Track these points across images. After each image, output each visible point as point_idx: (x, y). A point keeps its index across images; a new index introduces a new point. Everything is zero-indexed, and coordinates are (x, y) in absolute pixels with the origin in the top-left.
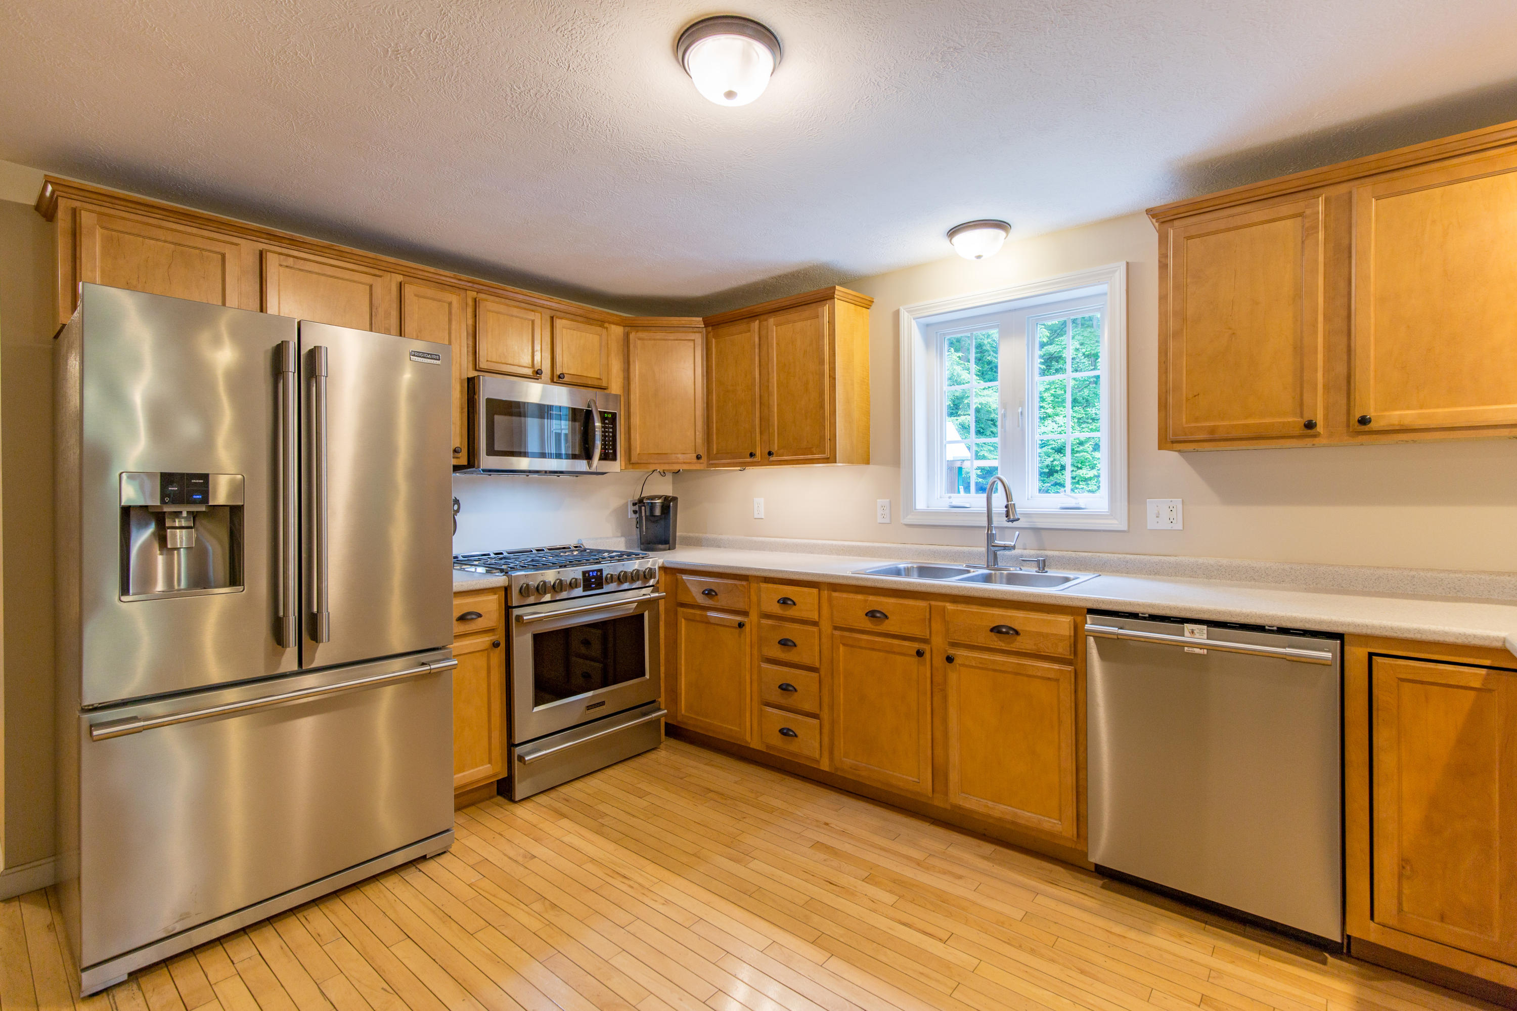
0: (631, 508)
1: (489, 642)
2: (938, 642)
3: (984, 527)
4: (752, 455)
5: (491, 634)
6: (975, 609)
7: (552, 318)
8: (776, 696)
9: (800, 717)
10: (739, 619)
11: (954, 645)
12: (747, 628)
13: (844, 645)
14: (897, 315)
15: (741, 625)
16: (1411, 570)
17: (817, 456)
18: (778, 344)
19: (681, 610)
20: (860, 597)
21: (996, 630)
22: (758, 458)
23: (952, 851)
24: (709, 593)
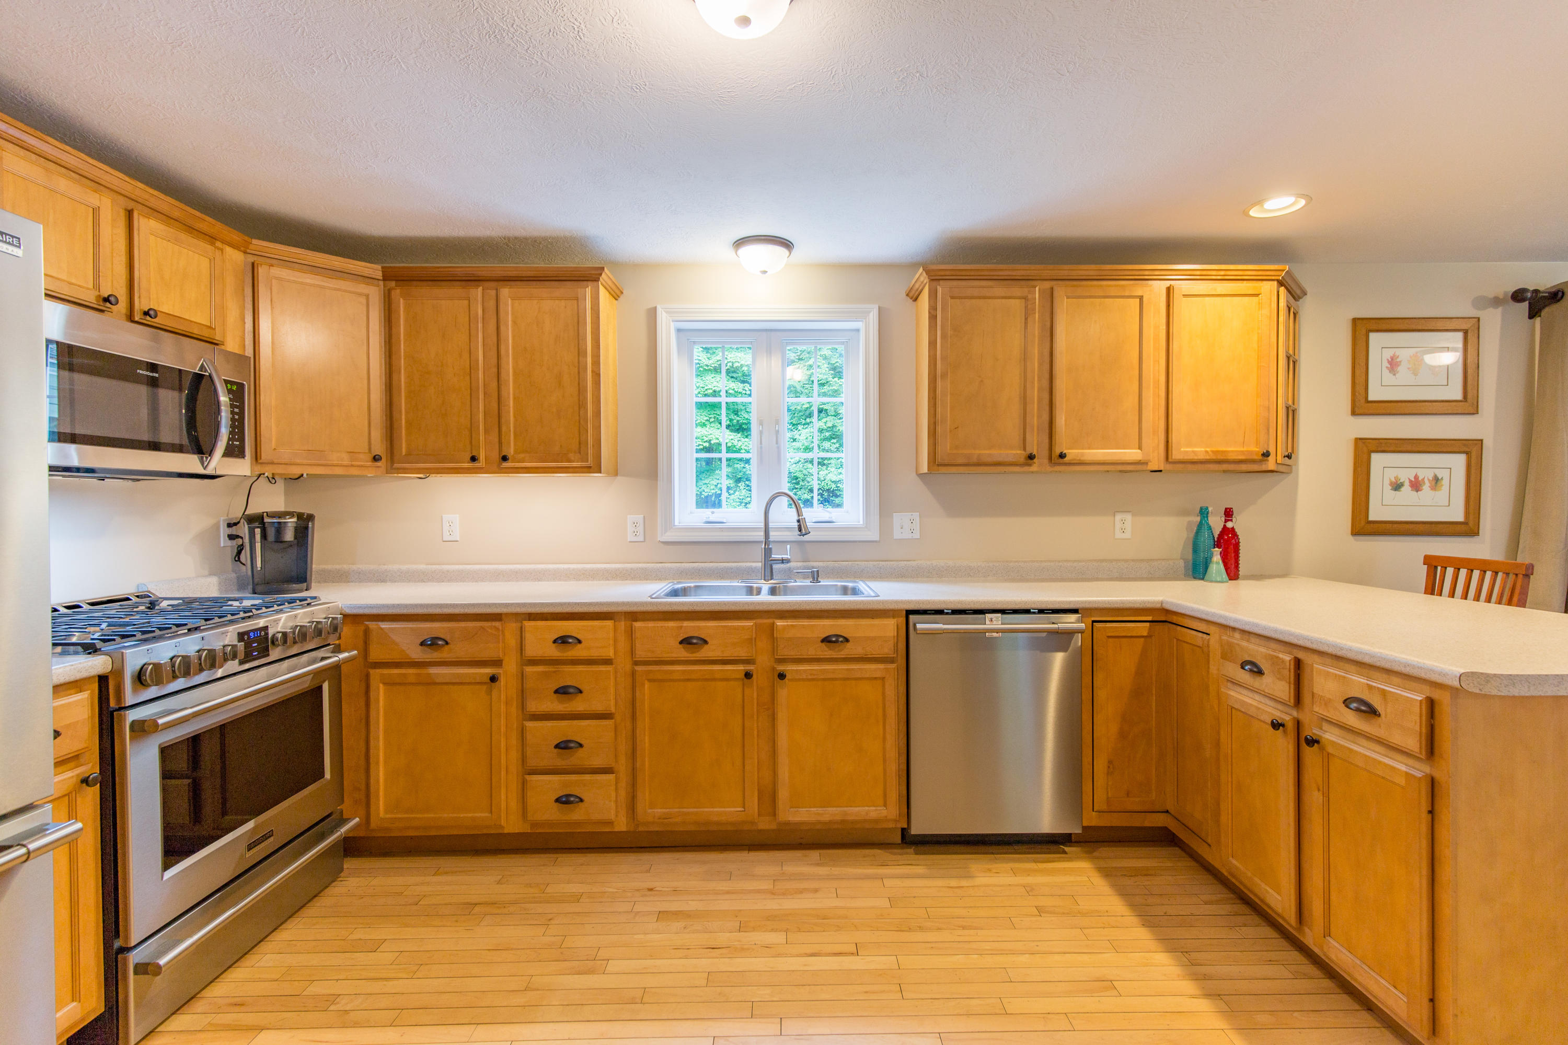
0: (224, 531)
1: (74, 779)
2: (764, 661)
4: (473, 459)
5: (72, 764)
6: (805, 622)
7: (130, 212)
8: (551, 758)
9: (587, 777)
10: (489, 671)
11: (781, 661)
12: (502, 681)
13: (650, 680)
14: (652, 314)
15: (493, 679)
17: (575, 464)
18: (514, 322)
19: (375, 674)
20: (671, 624)
21: (826, 640)
22: (482, 463)
24: (432, 643)
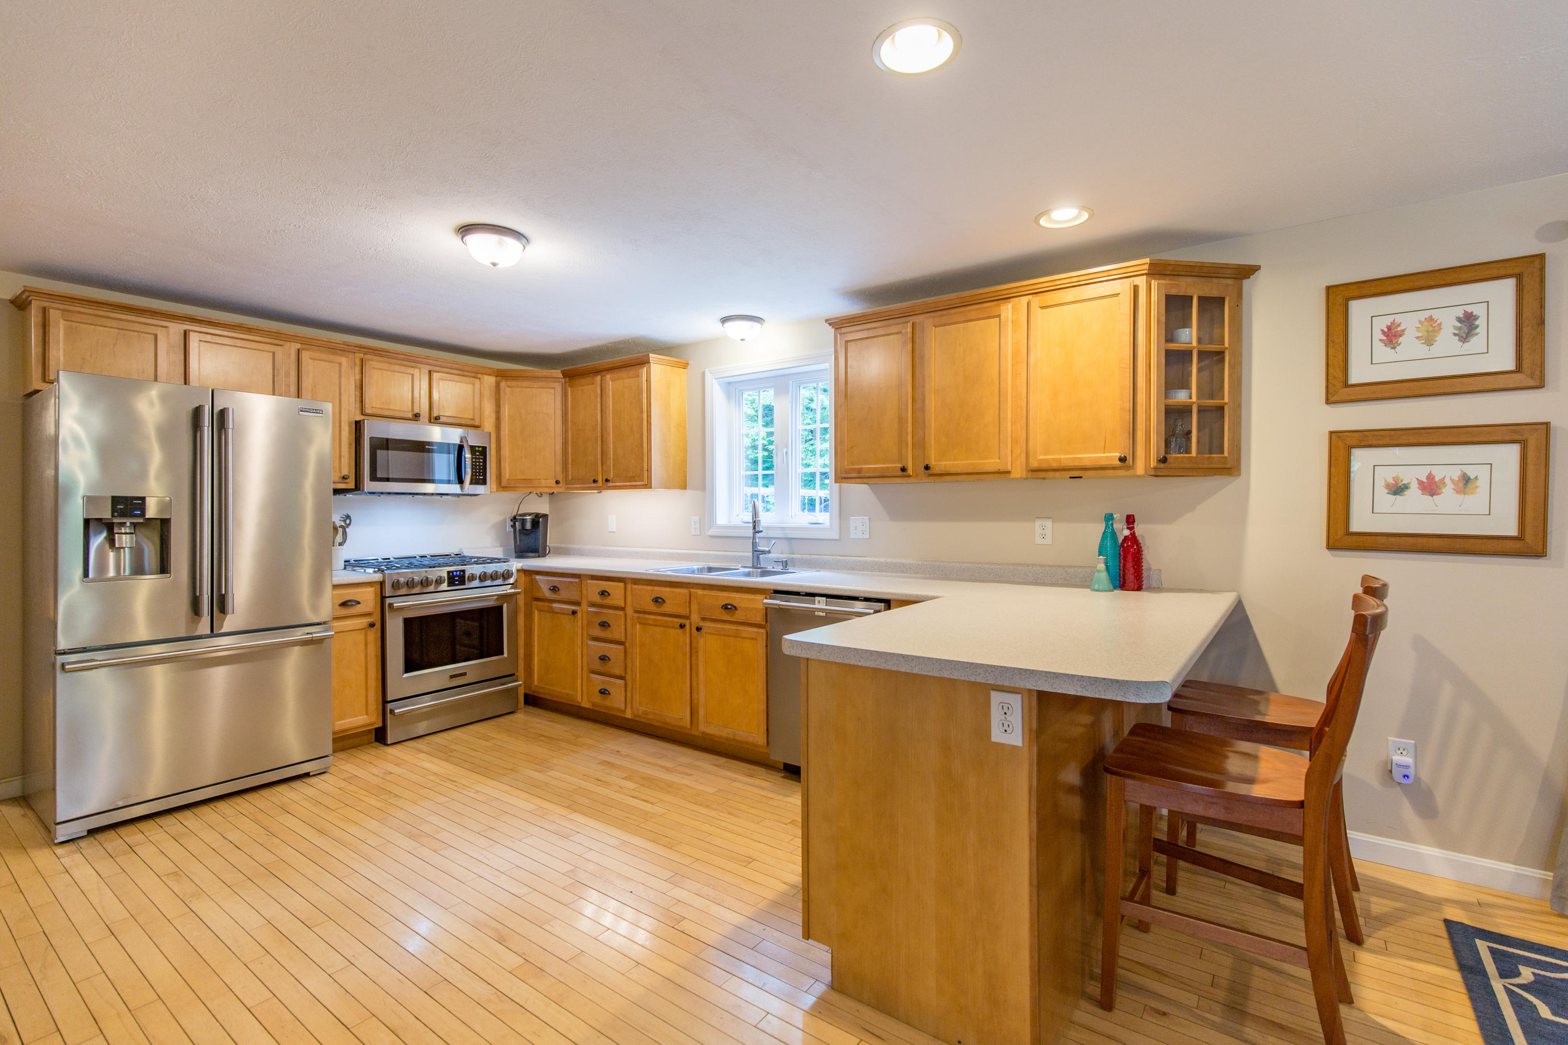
0: (509, 523)
1: (366, 624)
2: (695, 619)
3: (750, 537)
4: (595, 481)
5: (368, 617)
6: (713, 593)
7: (430, 372)
8: (597, 665)
9: (612, 680)
10: (573, 608)
11: (704, 619)
12: (579, 614)
13: (640, 623)
14: (703, 374)
15: (574, 613)
16: (979, 563)
17: (638, 483)
18: (613, 395)
19: (535, 603)
20: (649, 588)
21: (725, 607)
22: (600, 483)
23: (697, 763)
24: (554, 589)
